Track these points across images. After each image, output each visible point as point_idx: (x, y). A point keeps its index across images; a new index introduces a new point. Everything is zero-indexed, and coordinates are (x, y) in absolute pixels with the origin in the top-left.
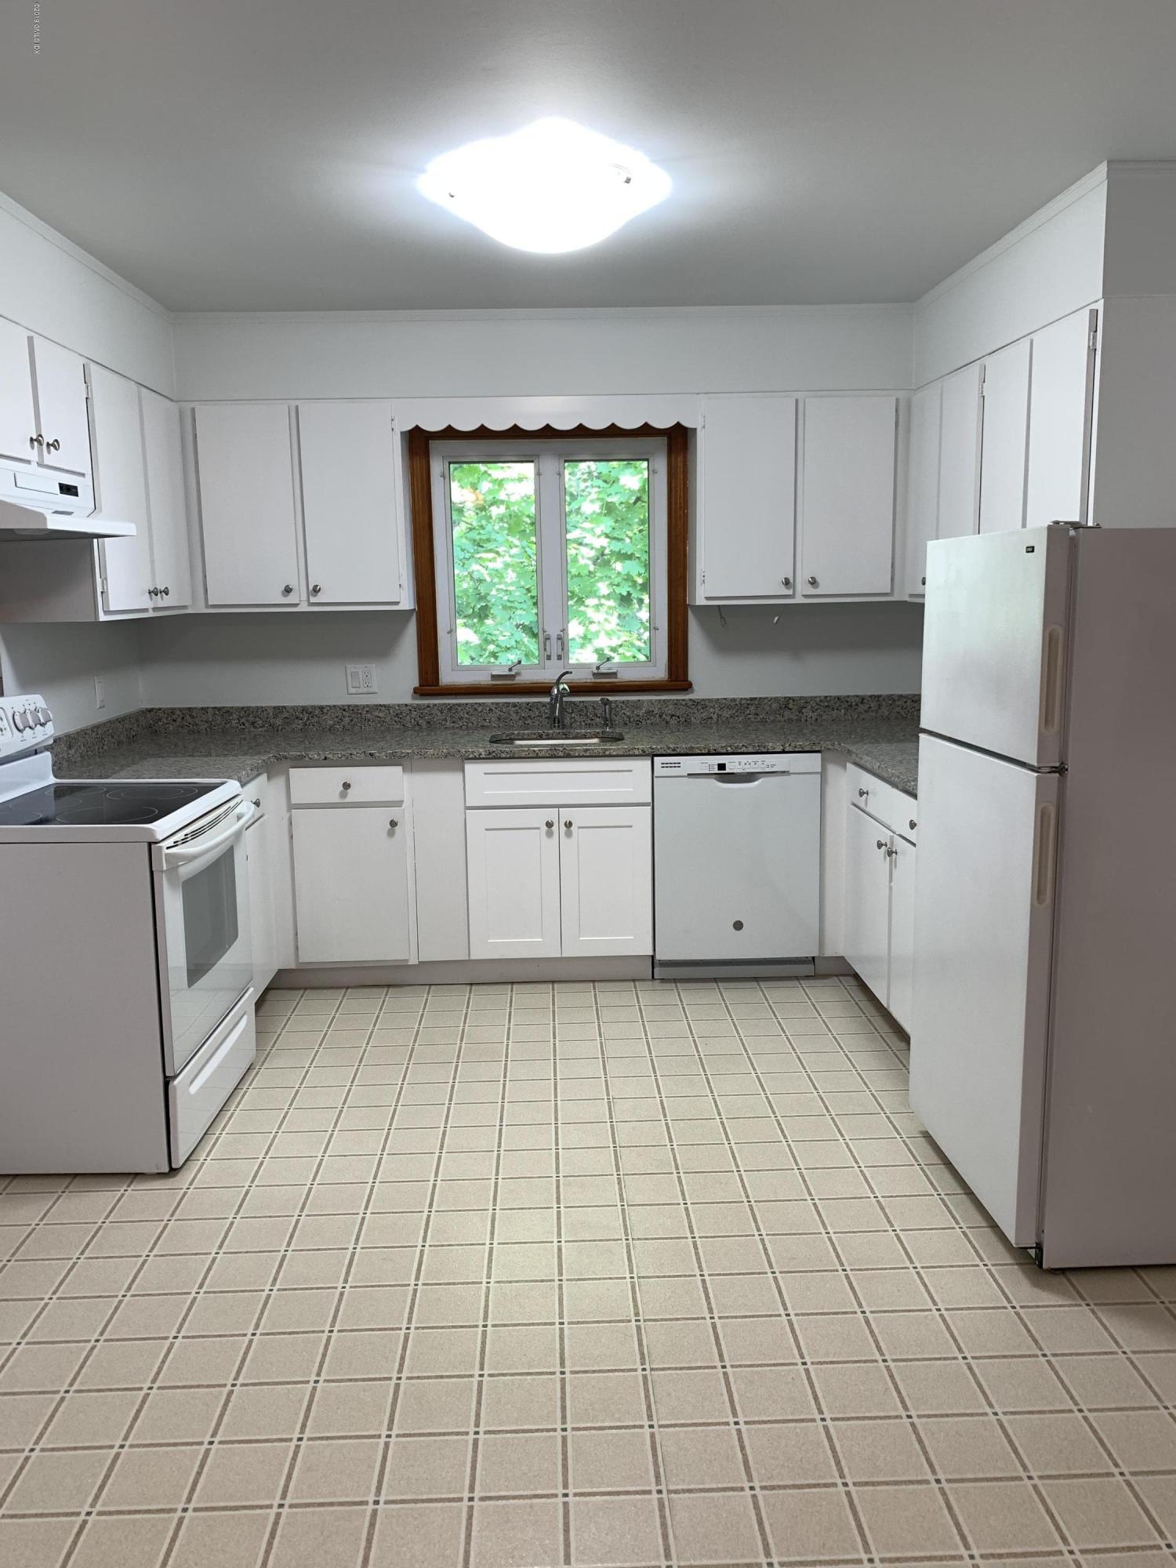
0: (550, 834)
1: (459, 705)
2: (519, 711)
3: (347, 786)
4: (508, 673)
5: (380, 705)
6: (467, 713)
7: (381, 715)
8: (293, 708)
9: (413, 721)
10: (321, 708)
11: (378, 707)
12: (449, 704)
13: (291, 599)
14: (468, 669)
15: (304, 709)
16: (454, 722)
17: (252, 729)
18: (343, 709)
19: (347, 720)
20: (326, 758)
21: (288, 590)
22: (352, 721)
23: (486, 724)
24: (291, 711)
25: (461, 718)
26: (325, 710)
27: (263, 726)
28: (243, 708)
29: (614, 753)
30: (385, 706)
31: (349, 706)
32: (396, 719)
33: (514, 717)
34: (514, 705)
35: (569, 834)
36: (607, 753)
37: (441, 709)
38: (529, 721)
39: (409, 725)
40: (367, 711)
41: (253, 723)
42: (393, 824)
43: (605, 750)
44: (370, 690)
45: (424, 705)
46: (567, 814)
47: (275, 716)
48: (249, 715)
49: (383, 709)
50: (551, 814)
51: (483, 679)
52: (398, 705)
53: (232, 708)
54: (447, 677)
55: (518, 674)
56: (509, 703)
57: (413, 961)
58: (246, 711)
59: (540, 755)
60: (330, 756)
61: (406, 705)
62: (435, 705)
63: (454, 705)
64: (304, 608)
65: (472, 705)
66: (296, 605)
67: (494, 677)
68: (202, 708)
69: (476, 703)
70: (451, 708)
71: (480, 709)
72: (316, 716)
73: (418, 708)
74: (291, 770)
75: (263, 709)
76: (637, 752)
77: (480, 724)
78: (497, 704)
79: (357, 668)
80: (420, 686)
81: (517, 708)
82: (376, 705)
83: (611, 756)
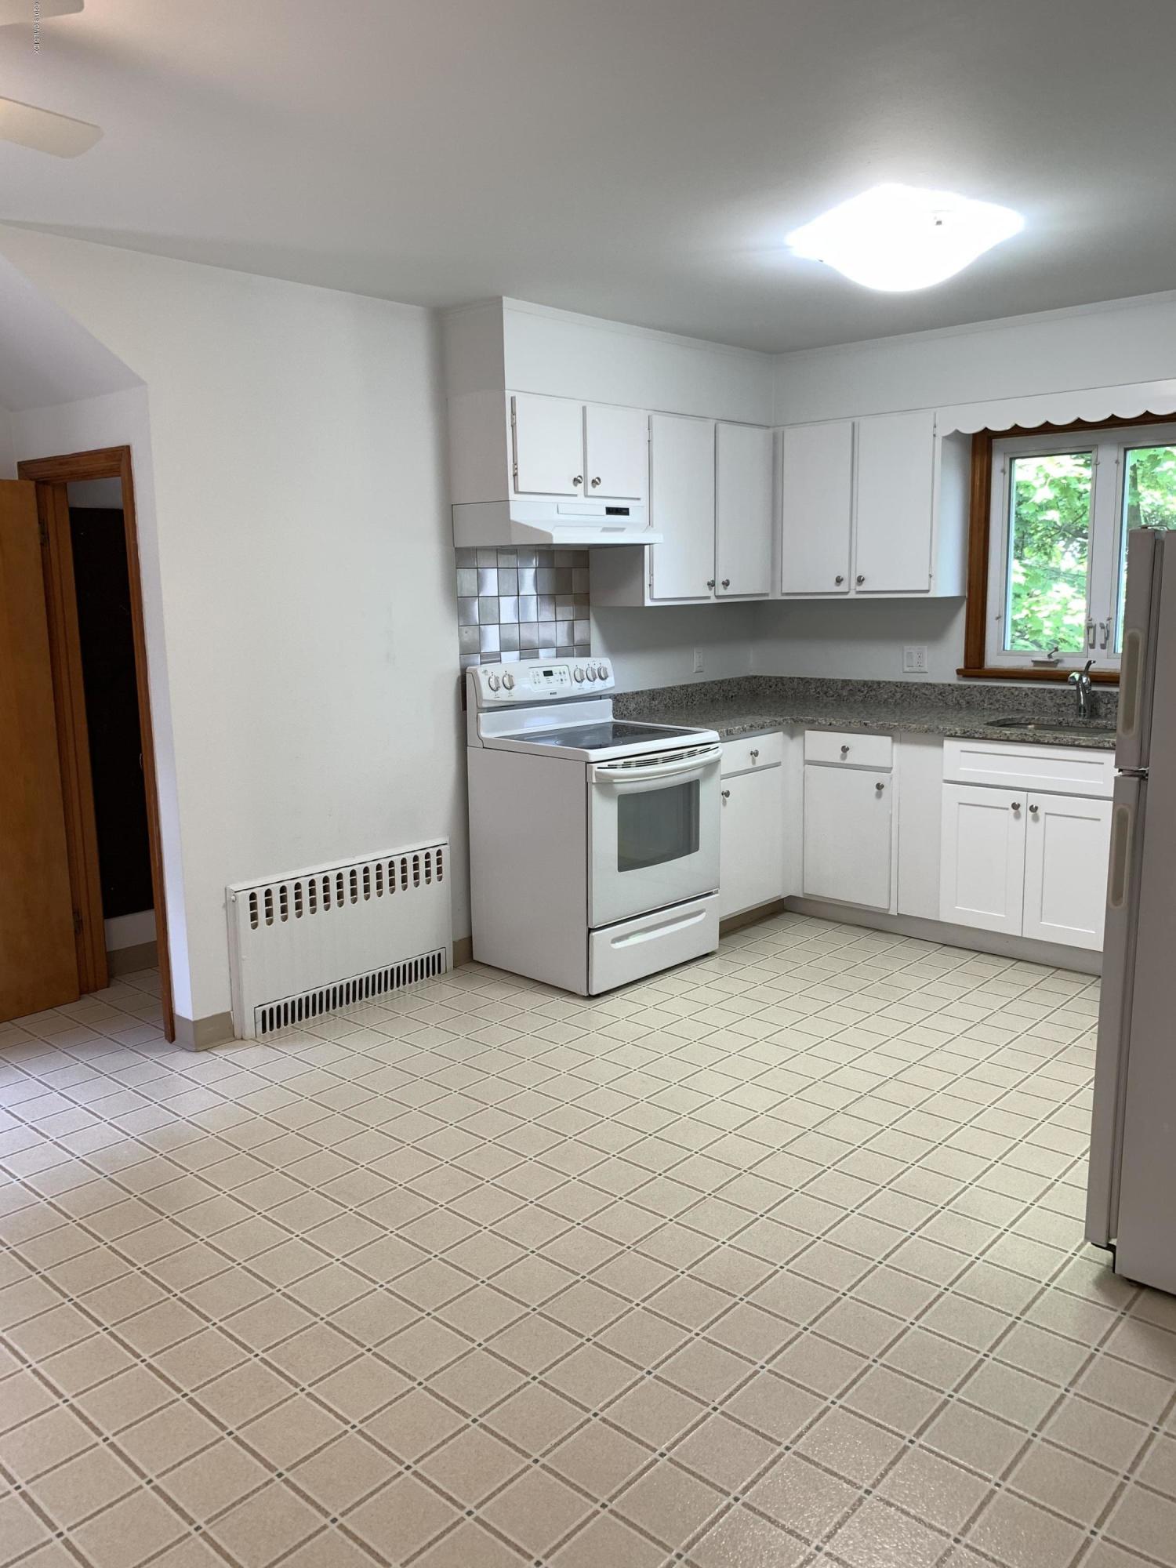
0: (1017, 816)
1: (997, 688)
2: (1055, 697)
3: (845, 749)
4: (1047, 660)
5: (927, 684)
6: (1004, 696)
7: (927, 692)
8: (857, 682)
9: (954, 700)
10: (879, 683)
11: (925, 685)
12: (988, 687)
13: (843, 588)
14: (1012, 653)
15: (865, 683)
16: (991, 704)
17: (825, 698)
18: (897, 685)
19: (898, 695)
20: (830, 724)
21: (839, 581)
22: (902, 696)
23: (1021, 708)
24: (855, 684)
25: (998, 701)
26: (881, 686)
27: (833, 696)
28: (819, 680)
29: (1084, 744)
30: (930, 684)
31: (901, 683)
32: (940, 697)
33: (1050, 703)
34: (1050, 691)
35: (1036, 819)
36: (1076, 743)
37: (981, 690)
38: (1063, 709)
39: (950, 703)
40: (916, 689)
41: (826, 693)
42: (879, 787)
43: (1075, 740)
44: (922, 669)
45: (965, 685)
46: (1035, 799)
47: (843, 688)
48: (823, 686)
49: (929, 687)
50: (1019, 797)
51: (1026, 664)
52: (943, 685)
53: (811, 679)
54: (992, 660)
55: (1058, 661)
56: (1045, 689)
57: (893, 912)
58: (822, 681)
59: (1011, 738)
60: (834, 722)
61: (949, 685)
62: (975, 687)
63: (993, 687)
64: (852, 595)
65: (1009, 689)
66: (847, 593)
67: (1036, 663)
68: (790, 678)
69: (1013, 688)
70: (990, 690)
71: (1016, 693)
72: (874, 690)
73: (960, 688)
74: (807, 732)
75: (834, 681)
76: (1107, 745)
77: (1016, 707)
78: (1033, 689)
79: (912, 649)
80: (966, 667)
81: (1052, 695)
82: (924, 684)
83: (1079, 746)
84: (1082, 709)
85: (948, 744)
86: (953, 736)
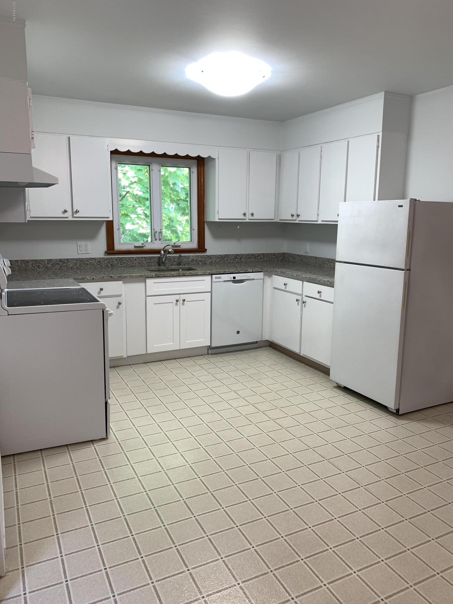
0: (176, 304)
1: (123, 258)
2: (146, 260)
3: (101, 289)
4: (142, 245)
5: (92, 258)
6: (127, 261)
7: (92, 262)
8: (56, 260)
9: (105, 264)
10: (68, 260)
11: (91, 259)
12: (119, 258)
13: (66, 215)
14: (123, 244)
15: (60, 260)
16: (121, 265)
17: (38, 269)
18: (77, 260)
19: (78, 264)
20: (93, 279)
21: (65, 211)
22: (80, 264)
23: (134, 265)
24: (55, 261)
25: (124, 263)
26: (69, 261)
27: (43, 268)
28: (34, 260)
29: (200, 274)
30: (94, 258)
31: (79, 259)
32: (99, 263)
33: (145, 262)
34: (145, 258)
35: (183, 304)
37: (117, 259)
38: (150, 264)
39: (104, 266)
40: (87, 261)
41: (38, 267)
42: (120, 304)
44: (87, 252)
45: (109, 258)
46: (183, 297)
47: (48, 263)
48: (37, 263)
49: (93, 260)
50: (177, 297)
51: (131, 248)
52: (99, 258)
53: (29, 260)
54: (117, 247)
55: (145, 246)
56: (143, 257)
57: (125, 356)
58: (36, 261)
60: (95, 278)
61: (103, 258)
62: (114, 258)
63: (121, 258)
64: (70, 219)
65: (129, 258)
66: (67, 217)
67: (135, 247)
68: (16, 261)
69: (130, 257)
70: (120, 259)
71: (132, 259)
72: (65, 263)
73: (107, 259)
75: (43, 261)
76: (207, 274)
77: (132, 265)
78: (138, 257)
79: (82, 243)
80: (107, 250)
81: (145, 259)
82: (91, 258)
83: (198, 275)
84: (163, 263)
85: (148, 281)
86: (152, 277)
